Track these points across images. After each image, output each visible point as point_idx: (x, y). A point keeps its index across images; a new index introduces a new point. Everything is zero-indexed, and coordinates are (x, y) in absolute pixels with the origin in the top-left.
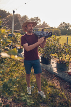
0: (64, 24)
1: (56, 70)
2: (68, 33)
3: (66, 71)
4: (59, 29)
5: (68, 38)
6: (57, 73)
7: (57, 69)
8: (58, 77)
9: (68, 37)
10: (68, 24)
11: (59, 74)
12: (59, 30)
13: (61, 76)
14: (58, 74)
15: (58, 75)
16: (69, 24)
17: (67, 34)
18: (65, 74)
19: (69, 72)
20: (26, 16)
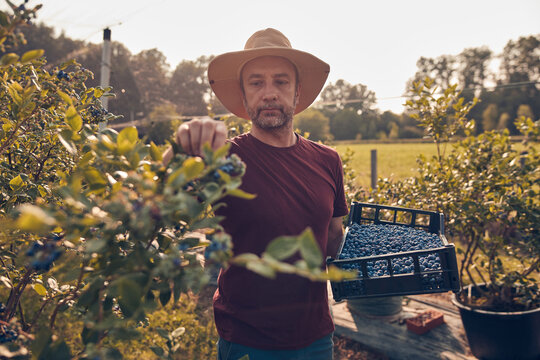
0: (344, 88)
1: (348, 315)
2: (363, 128)
3: (396, 317)
4: (321, 111)
5: (374, 153)
6: (353, 326)
7: (350, 311)
8: (361, 347)
9: (373, 147)
10: (359, 89)
11: (366, 331)
12: (322, 117)
13: (374, 343)
14: (363, 331)
15: (358, 339)
16: (363, 88)
17: (359, 136)
18: (396, 331)
19: (412, 319)
20: (155, 50)
